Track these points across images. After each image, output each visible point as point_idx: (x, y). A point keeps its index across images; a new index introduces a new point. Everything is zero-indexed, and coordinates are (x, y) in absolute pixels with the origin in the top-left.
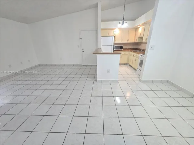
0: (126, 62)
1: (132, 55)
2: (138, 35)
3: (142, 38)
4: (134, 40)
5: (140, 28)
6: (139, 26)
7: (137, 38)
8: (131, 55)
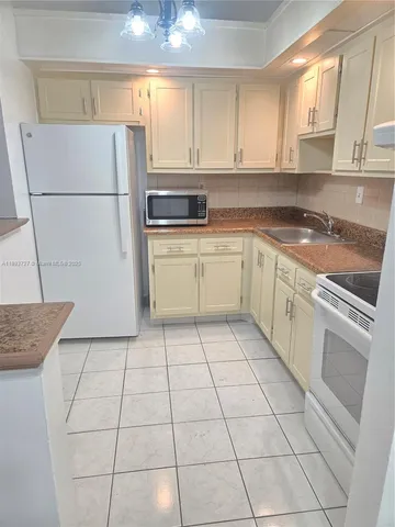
0: (231, 305)
1: (269, 264)
2: (301, 126)
3: (326, 143)
4: (279, 158)
5: (307, 76)
6: (299, 61)
7: (292, 142)
8: (260, 264)
